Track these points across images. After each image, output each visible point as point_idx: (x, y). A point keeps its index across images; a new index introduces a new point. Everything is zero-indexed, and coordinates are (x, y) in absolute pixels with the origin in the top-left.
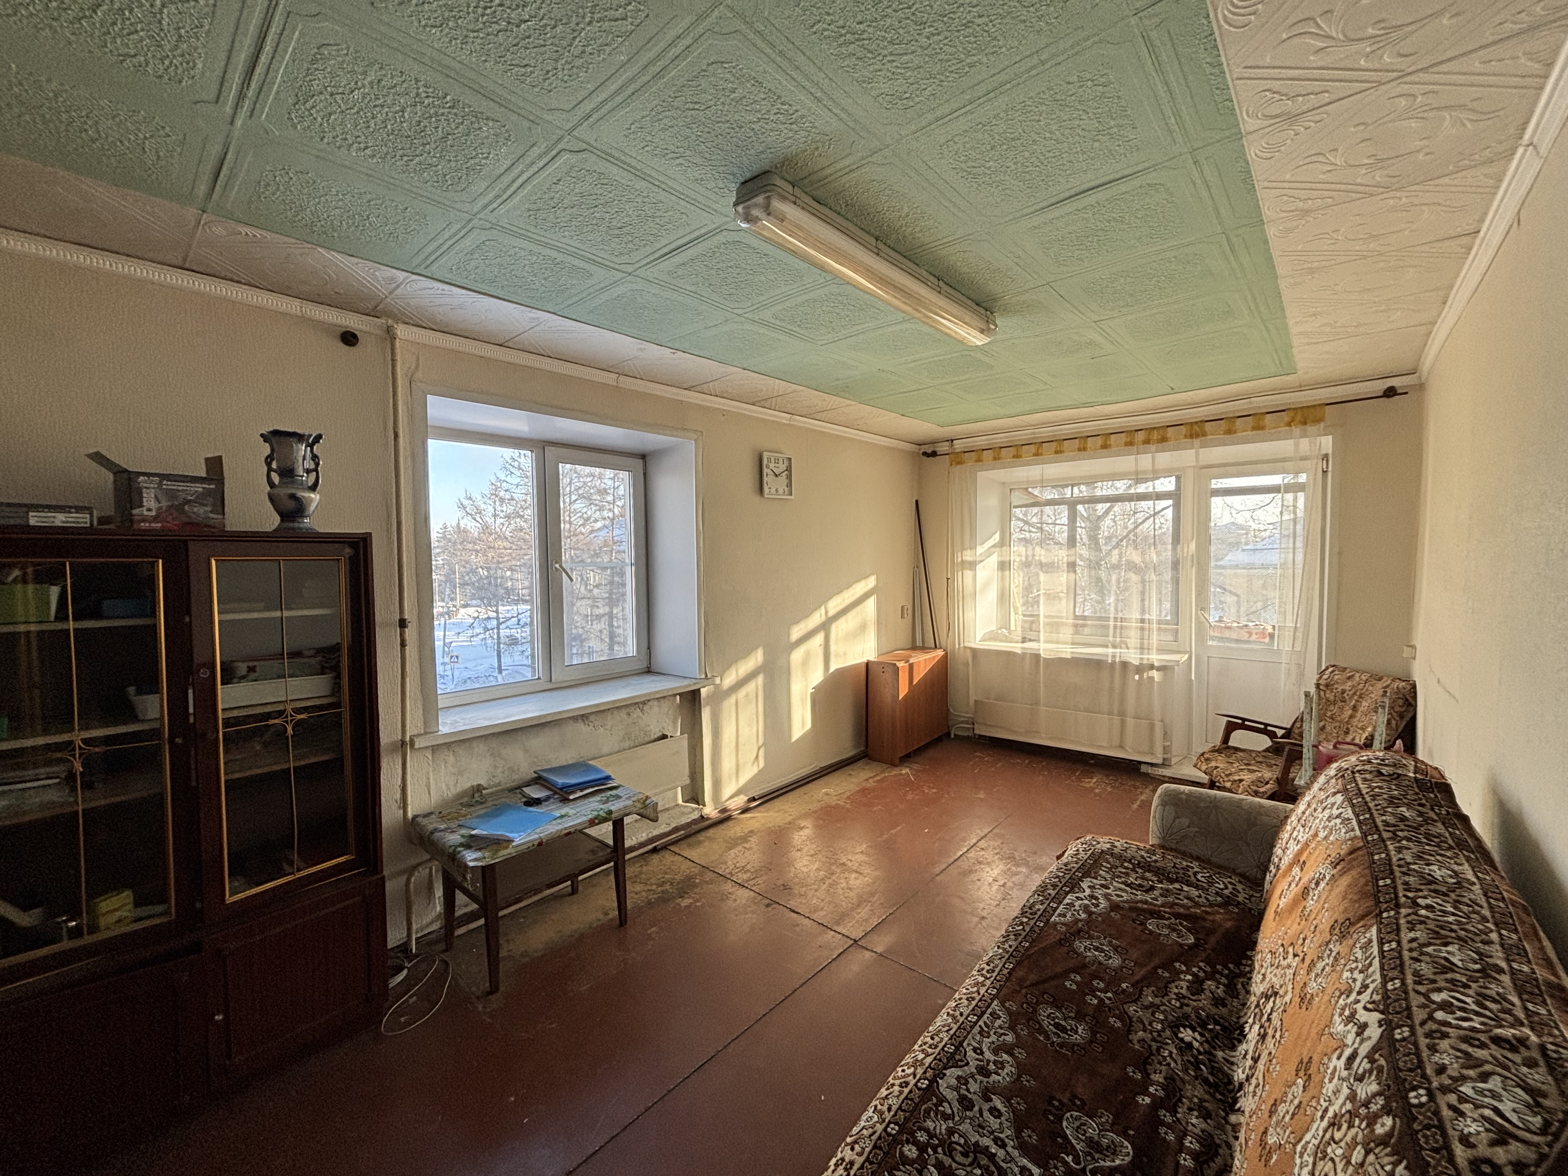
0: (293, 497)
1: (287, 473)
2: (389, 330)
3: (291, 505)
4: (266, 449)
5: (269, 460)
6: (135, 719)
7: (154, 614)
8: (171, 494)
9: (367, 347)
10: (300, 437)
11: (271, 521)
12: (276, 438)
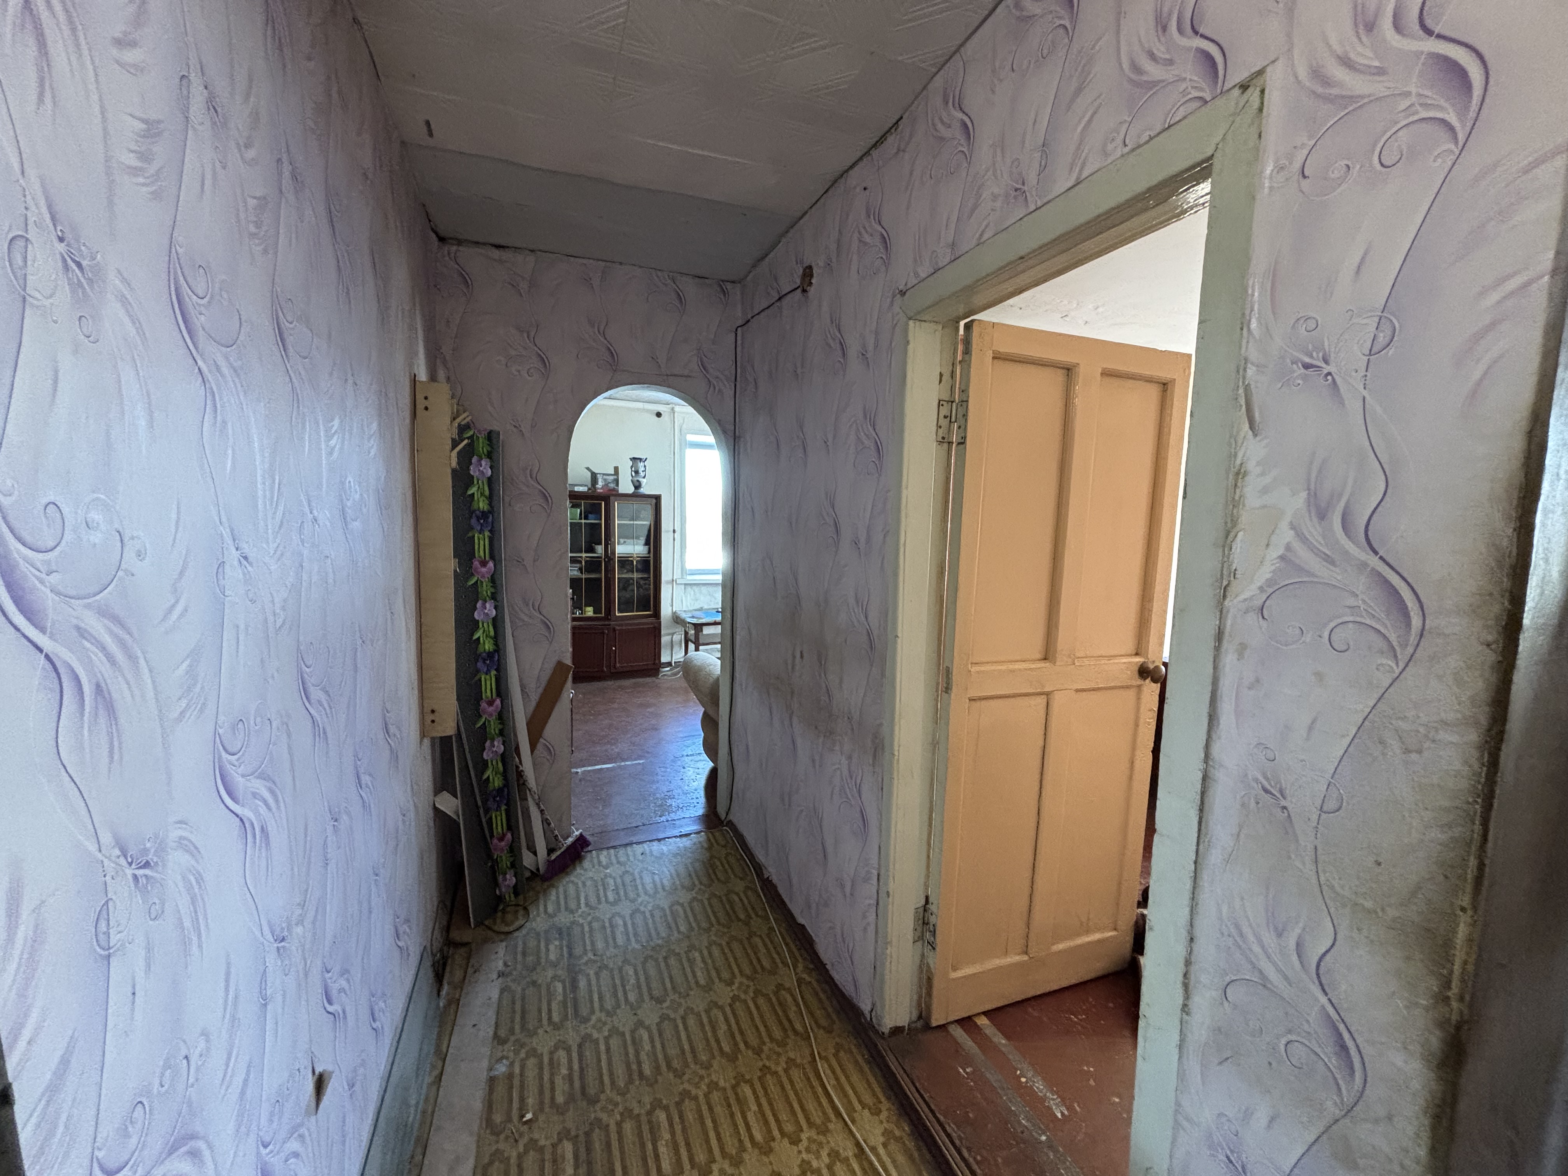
0: (638, 481)
1: (637, 472)
2: (673, 409)
3: (637, 484)
4: (631, 463)
5: (632, 467)
6: (595, 553)
7: (601, 519)
8: (605, 480)
9: (665, 417)
10: (640, 459)
11: (631, 490)
12: (634, 459)
